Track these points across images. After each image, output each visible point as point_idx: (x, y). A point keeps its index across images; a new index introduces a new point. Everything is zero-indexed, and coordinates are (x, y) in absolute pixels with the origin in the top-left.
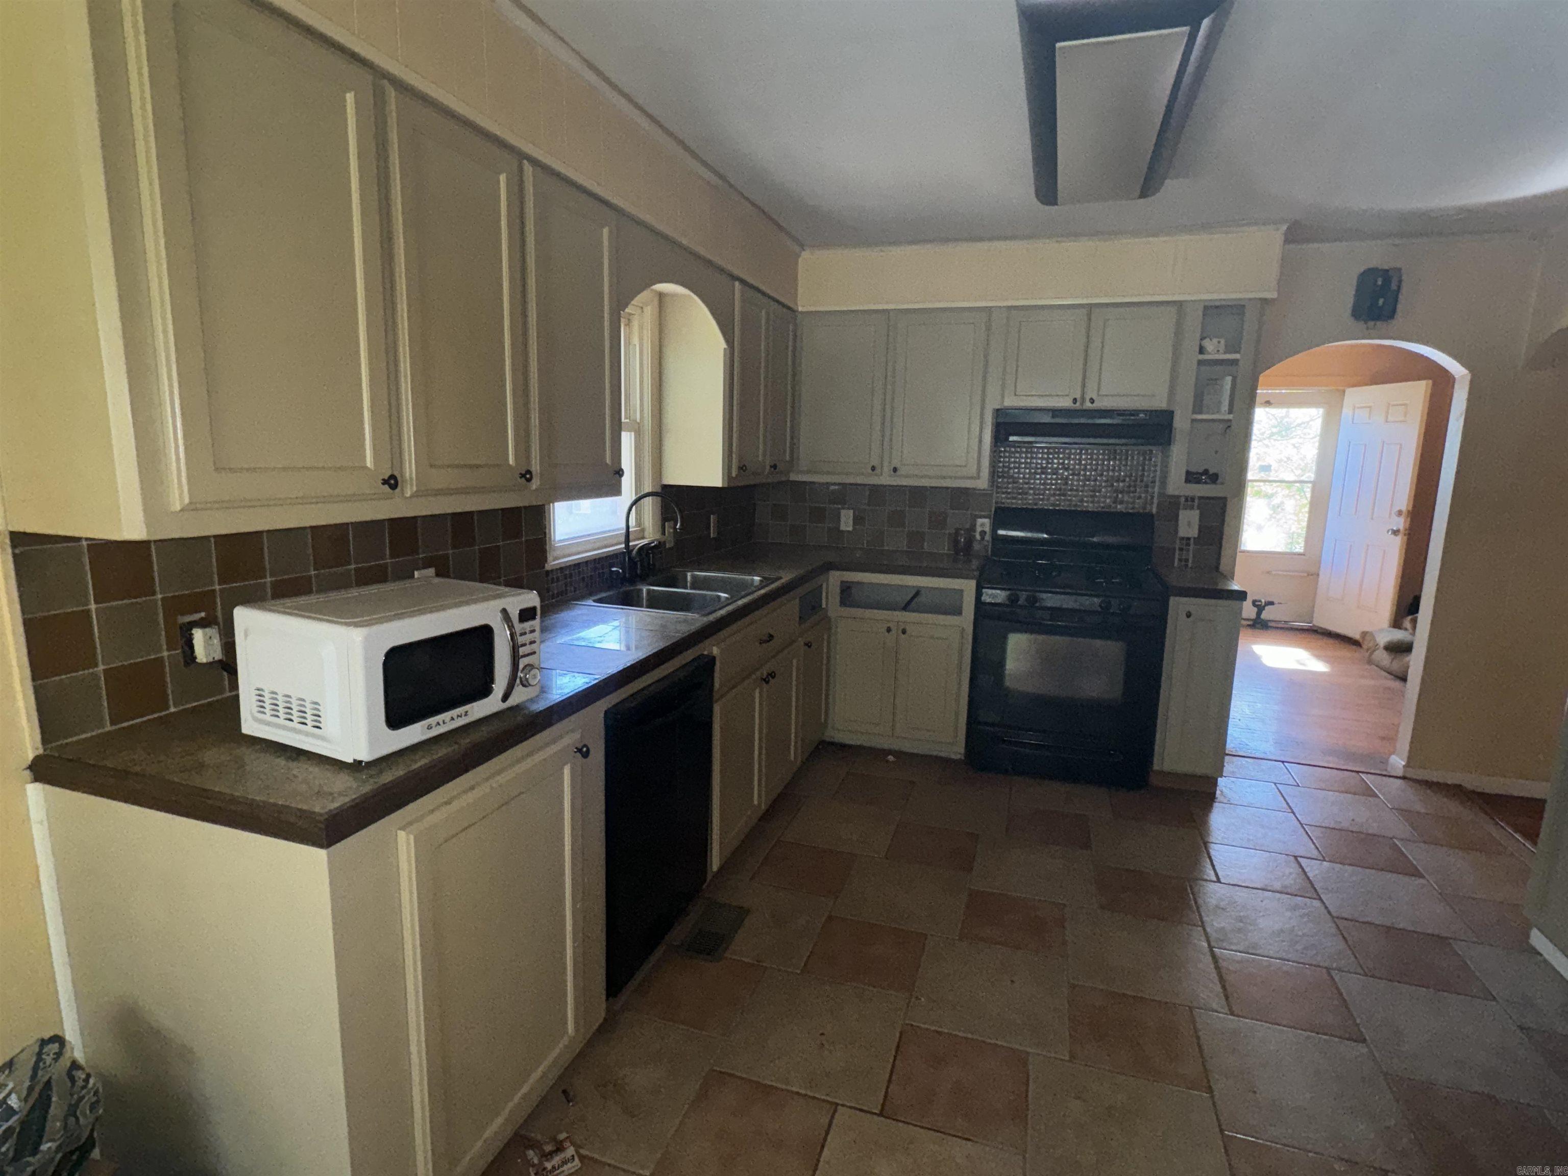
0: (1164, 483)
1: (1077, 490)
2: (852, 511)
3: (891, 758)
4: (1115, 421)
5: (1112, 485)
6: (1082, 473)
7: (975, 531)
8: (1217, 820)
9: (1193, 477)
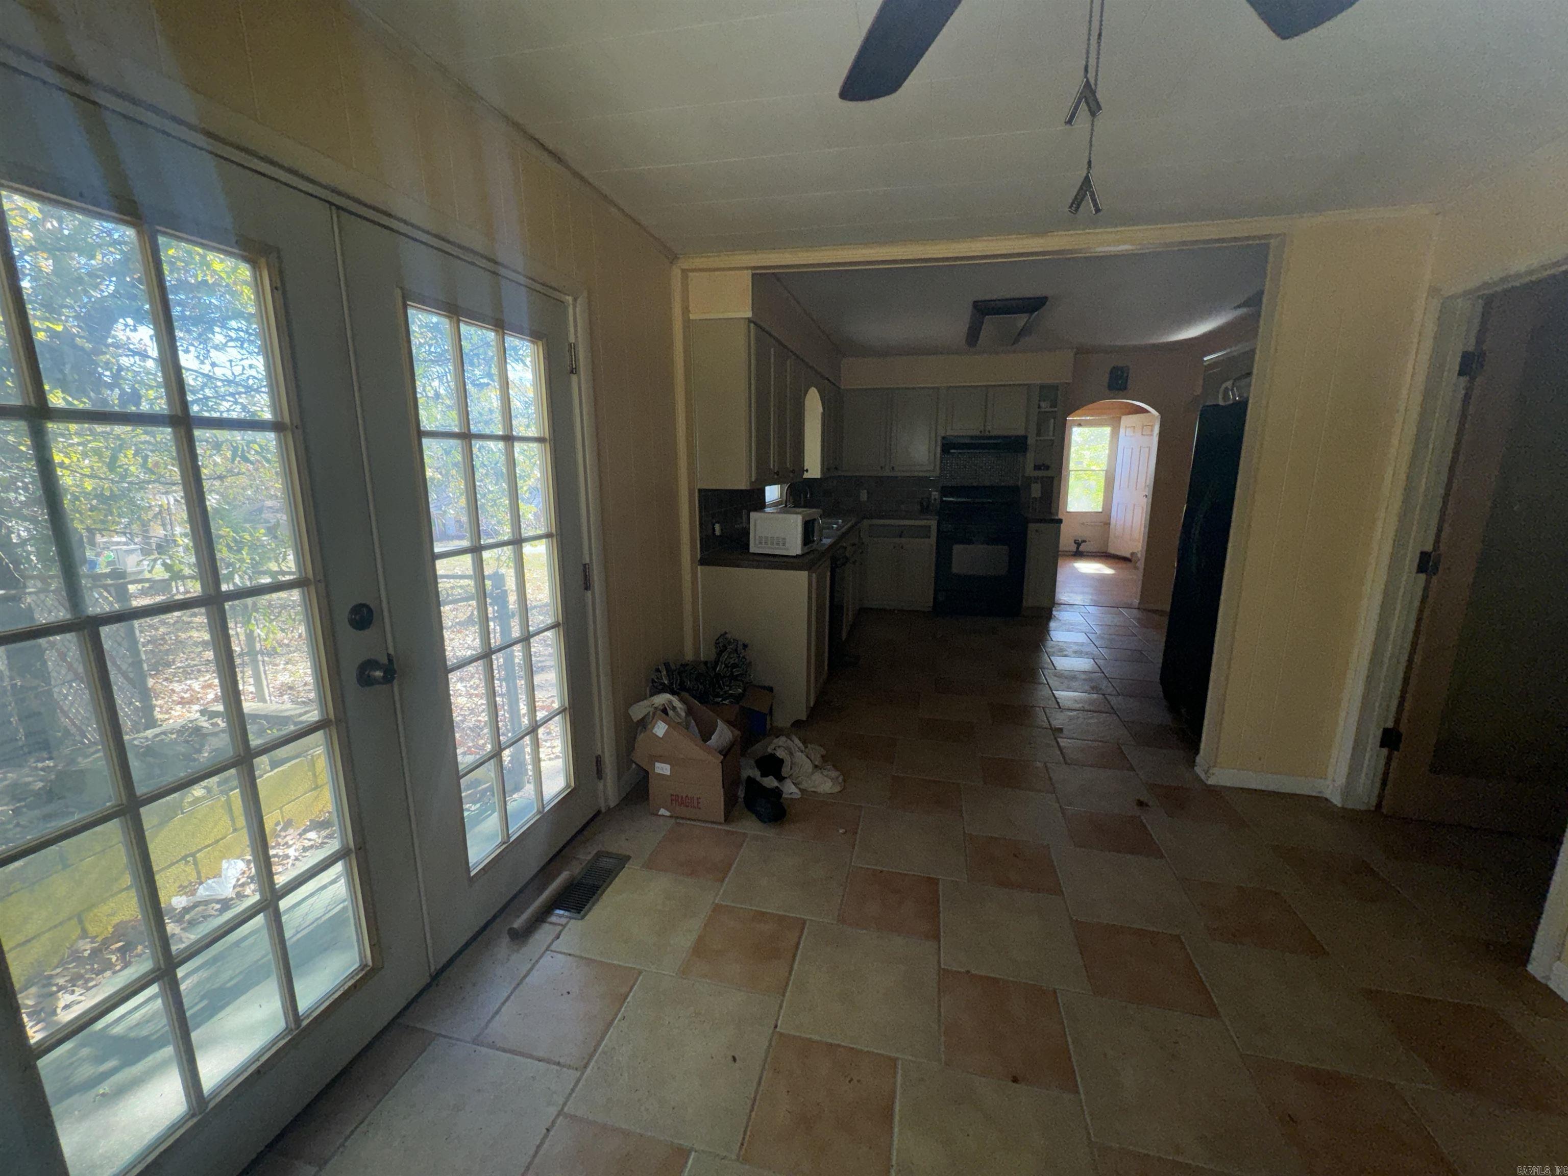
0: (1024, 471)
1: (982, 476)
2: (866, 491)
4: (1000, 441)
5: (999, 473)
6: (984, 467)
7: (931, 499)
8: (1053, 624)
9: (1037, 467)
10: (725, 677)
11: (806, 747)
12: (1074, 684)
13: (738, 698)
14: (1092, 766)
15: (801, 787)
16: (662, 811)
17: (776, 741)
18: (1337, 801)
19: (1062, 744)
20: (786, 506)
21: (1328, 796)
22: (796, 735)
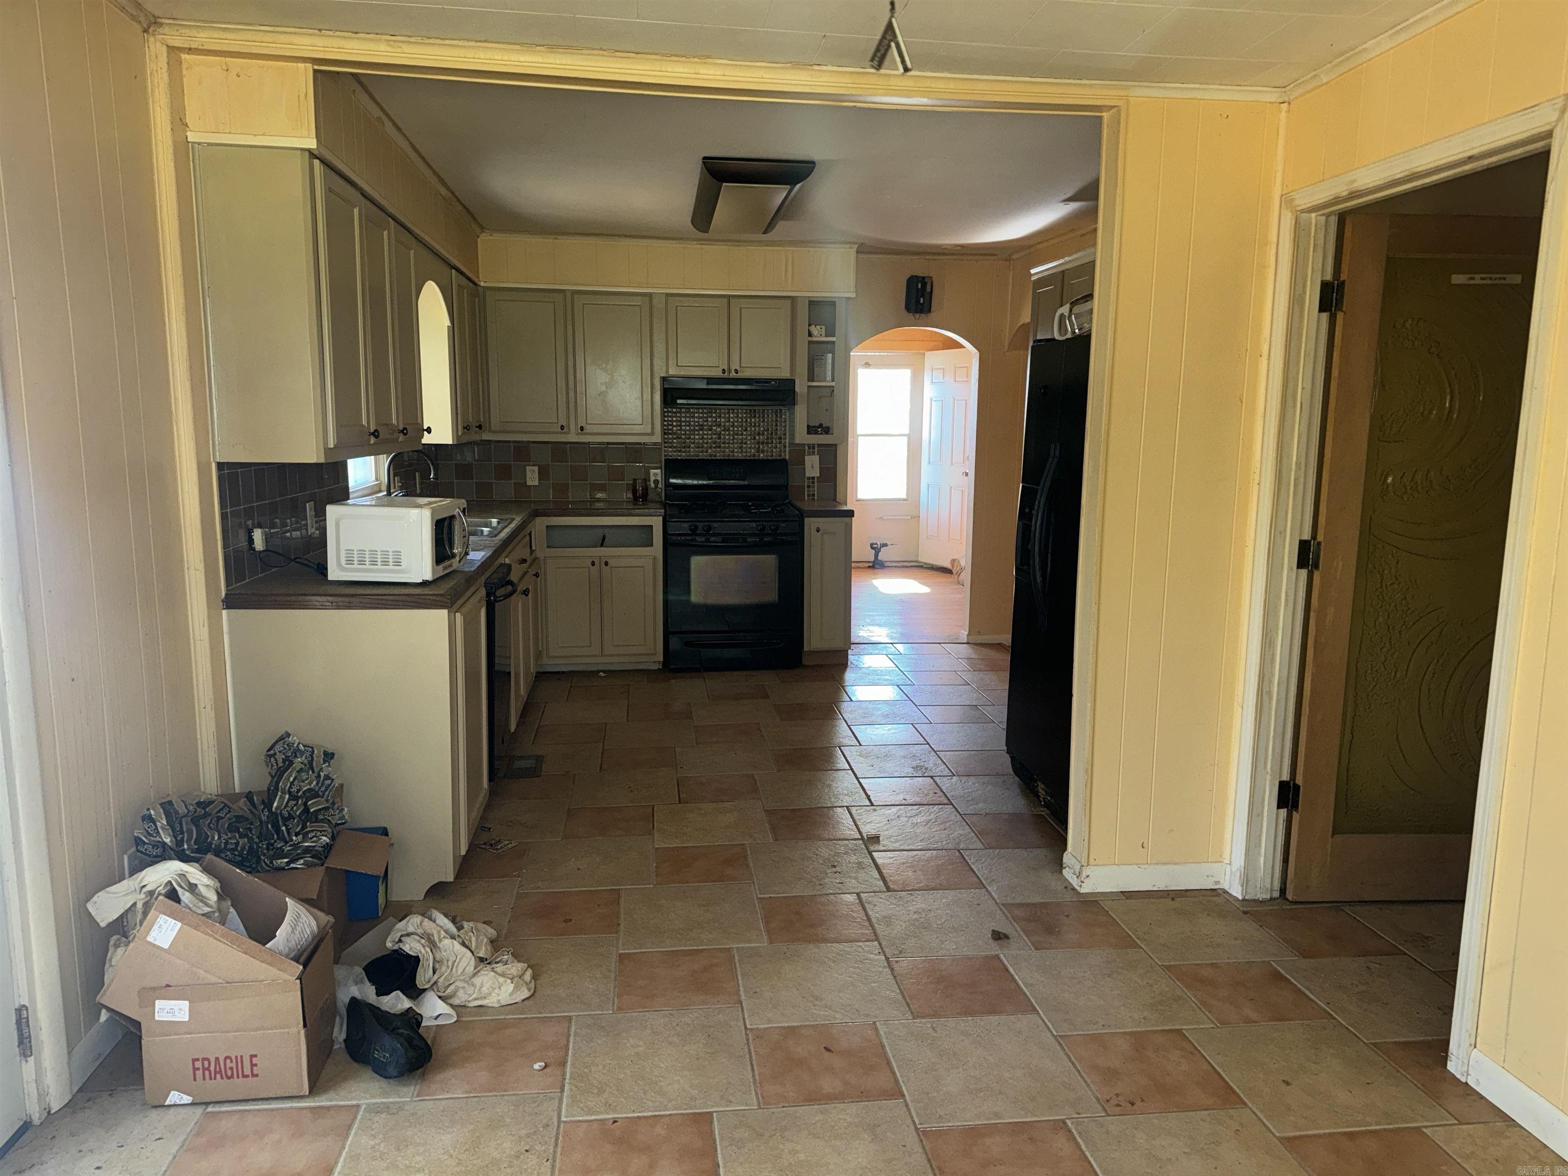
0: (792, 436)
1: (729, 443)
2: (537, 467)
3: (602, 674)
4: (753, 387)
5: (755, 438)
6: (731, 429)
7: (649, 481)
8: (849, 676)
9: (811, 430)
10: (291, 817)
11: (460, 928)
12: (889, 766)
13: (322, 855)
14: (927, 889)
15: (456, 1001)
16: (174, 1097)
17: (401, 925)
18: (1237, 892)
19: (879, 861)
20: (389, 494)
21: (1226, 888)
22: (436, 908)
